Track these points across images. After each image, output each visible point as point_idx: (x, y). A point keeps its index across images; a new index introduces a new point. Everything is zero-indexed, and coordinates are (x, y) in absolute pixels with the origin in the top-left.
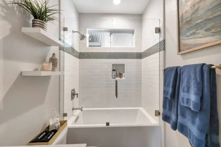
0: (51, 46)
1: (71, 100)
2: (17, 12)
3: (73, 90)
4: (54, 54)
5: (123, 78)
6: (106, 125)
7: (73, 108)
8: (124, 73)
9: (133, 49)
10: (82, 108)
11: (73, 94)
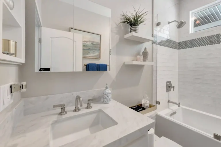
0: (144, 43)
1: (167, 91)
2: (122, 28)
4: (145, 49)
7: (169, 100)
10: (179, 103)
11: (169, 87)
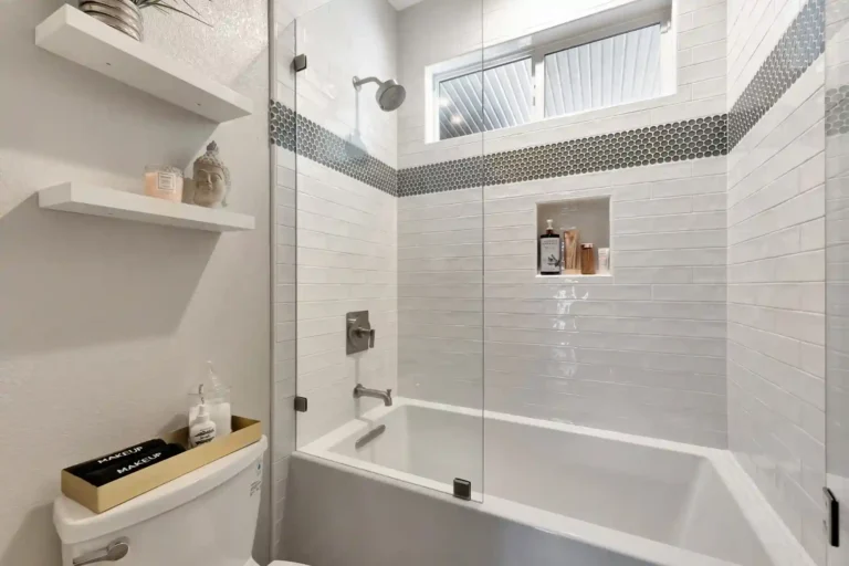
1: (349, 352)
3: (363, 316)
4: (211, 147)
5: (602, 273)
6: (450, 489)
7: (359, 386)
8: (607, 245)
9: (662, 103)
10: (389, 391)
11: (359, 334)
